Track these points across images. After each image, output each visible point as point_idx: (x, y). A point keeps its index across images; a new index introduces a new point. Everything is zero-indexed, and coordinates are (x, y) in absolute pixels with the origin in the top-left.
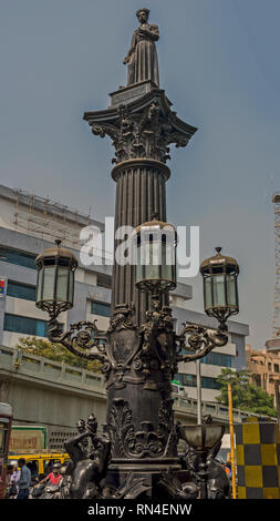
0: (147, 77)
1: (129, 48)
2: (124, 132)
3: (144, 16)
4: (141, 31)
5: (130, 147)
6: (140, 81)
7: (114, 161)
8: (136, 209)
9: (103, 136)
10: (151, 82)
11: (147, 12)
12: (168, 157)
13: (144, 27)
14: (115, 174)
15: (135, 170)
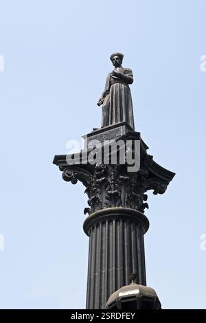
0: (121, 119)
1: (103, 90)
2: (98, 177)
3: (117, 60)
4: (115, 74)
5: (105, 195)
6: (114, 124)
7: (86, 211)
8: (112, 269)
9: (74, 182)
10: (126, 124)
11: (120, 57)
12: (146, 206)
13: (118, 70)
14: (88, 227)
15: (110, 221)
